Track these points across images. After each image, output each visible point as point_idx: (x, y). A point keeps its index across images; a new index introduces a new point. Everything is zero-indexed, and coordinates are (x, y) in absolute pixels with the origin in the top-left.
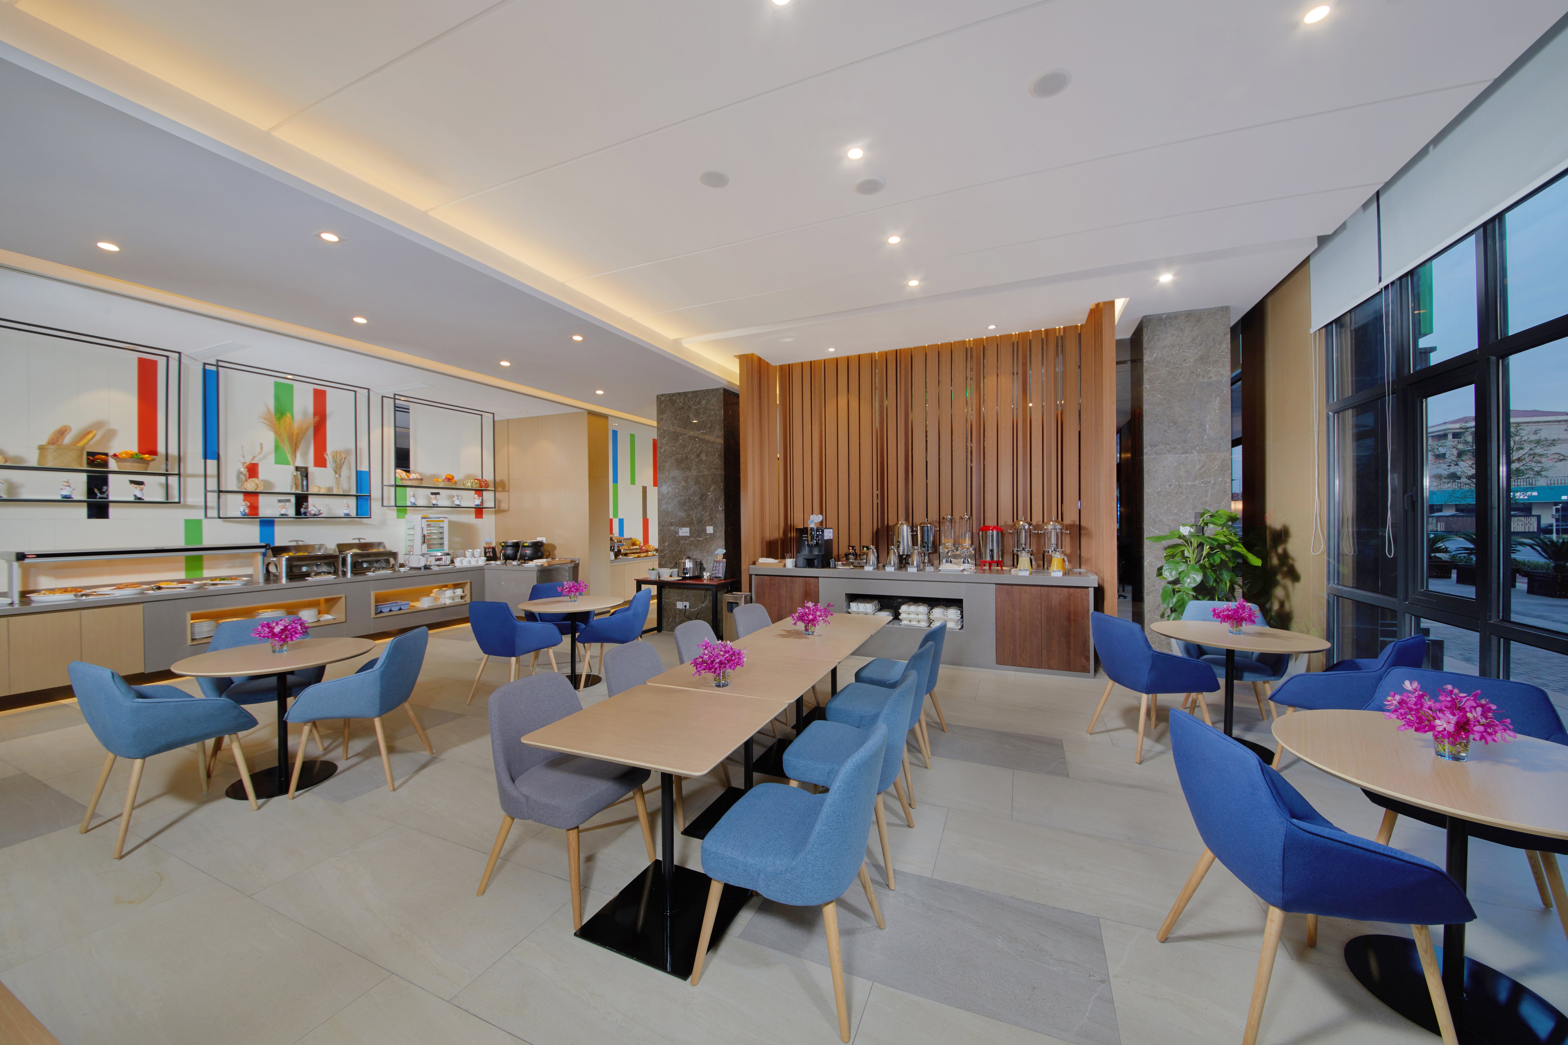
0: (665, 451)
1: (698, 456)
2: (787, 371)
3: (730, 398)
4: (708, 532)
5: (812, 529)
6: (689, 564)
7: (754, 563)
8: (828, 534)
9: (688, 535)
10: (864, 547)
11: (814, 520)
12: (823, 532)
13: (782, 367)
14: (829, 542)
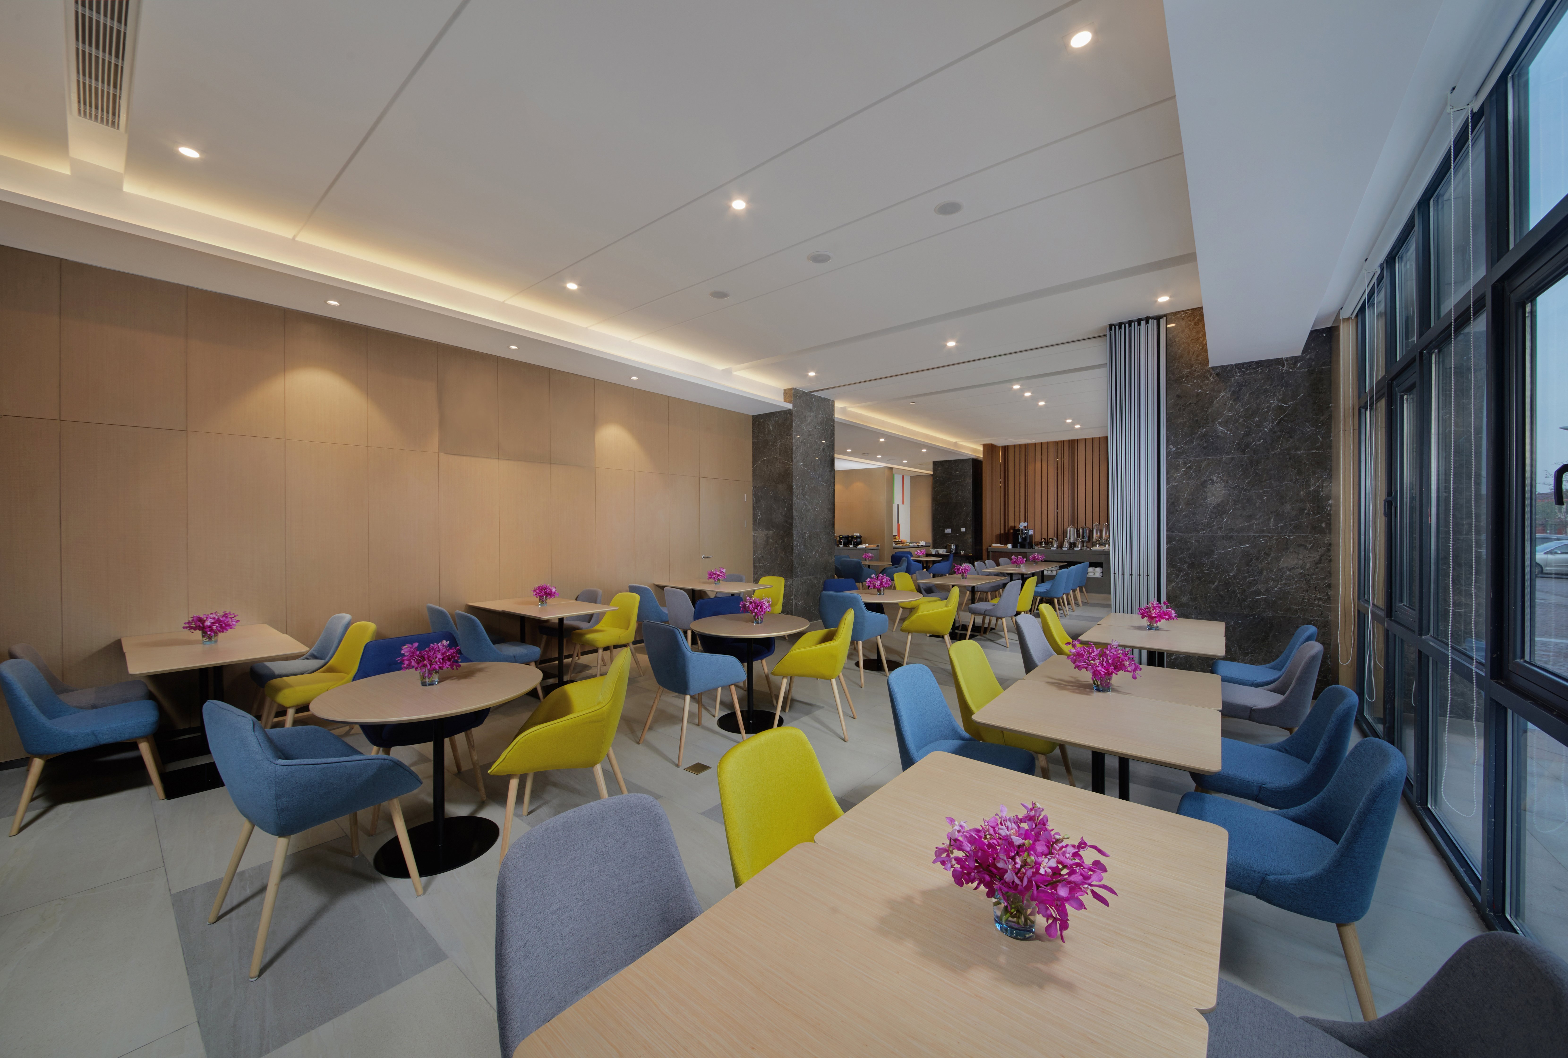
0: (937, 490)
1: (957, 492)
2: (1005, 449)
3: (976, 464)
4: (962, 531)
5: (1022, 529)
6: (953, 547)
7: (990, 546)
8: (1031, 532)
9: (950, 532)
10: (1050, 539)
11: (1023, 525)
12: (1028, 531)
13: (1002, 447)
14: (1031, 536)
